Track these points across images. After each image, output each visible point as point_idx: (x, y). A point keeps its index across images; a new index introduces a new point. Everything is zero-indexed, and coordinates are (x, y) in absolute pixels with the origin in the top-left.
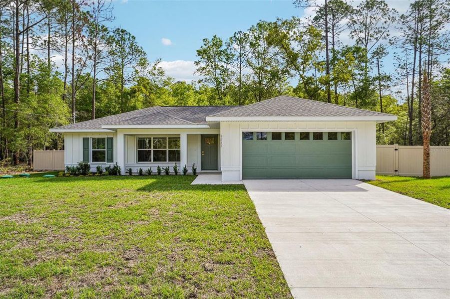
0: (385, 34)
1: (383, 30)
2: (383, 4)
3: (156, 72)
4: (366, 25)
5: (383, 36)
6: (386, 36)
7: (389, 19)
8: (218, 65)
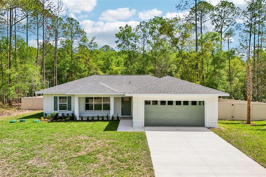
0: (233, 23)
1: (232, 20)
2: (232, 4)
3: (92, 45)
4: (221, 17)
5: (232, 24)
6: (234, 24)
7: (236, 14)
8: (129, 43)
